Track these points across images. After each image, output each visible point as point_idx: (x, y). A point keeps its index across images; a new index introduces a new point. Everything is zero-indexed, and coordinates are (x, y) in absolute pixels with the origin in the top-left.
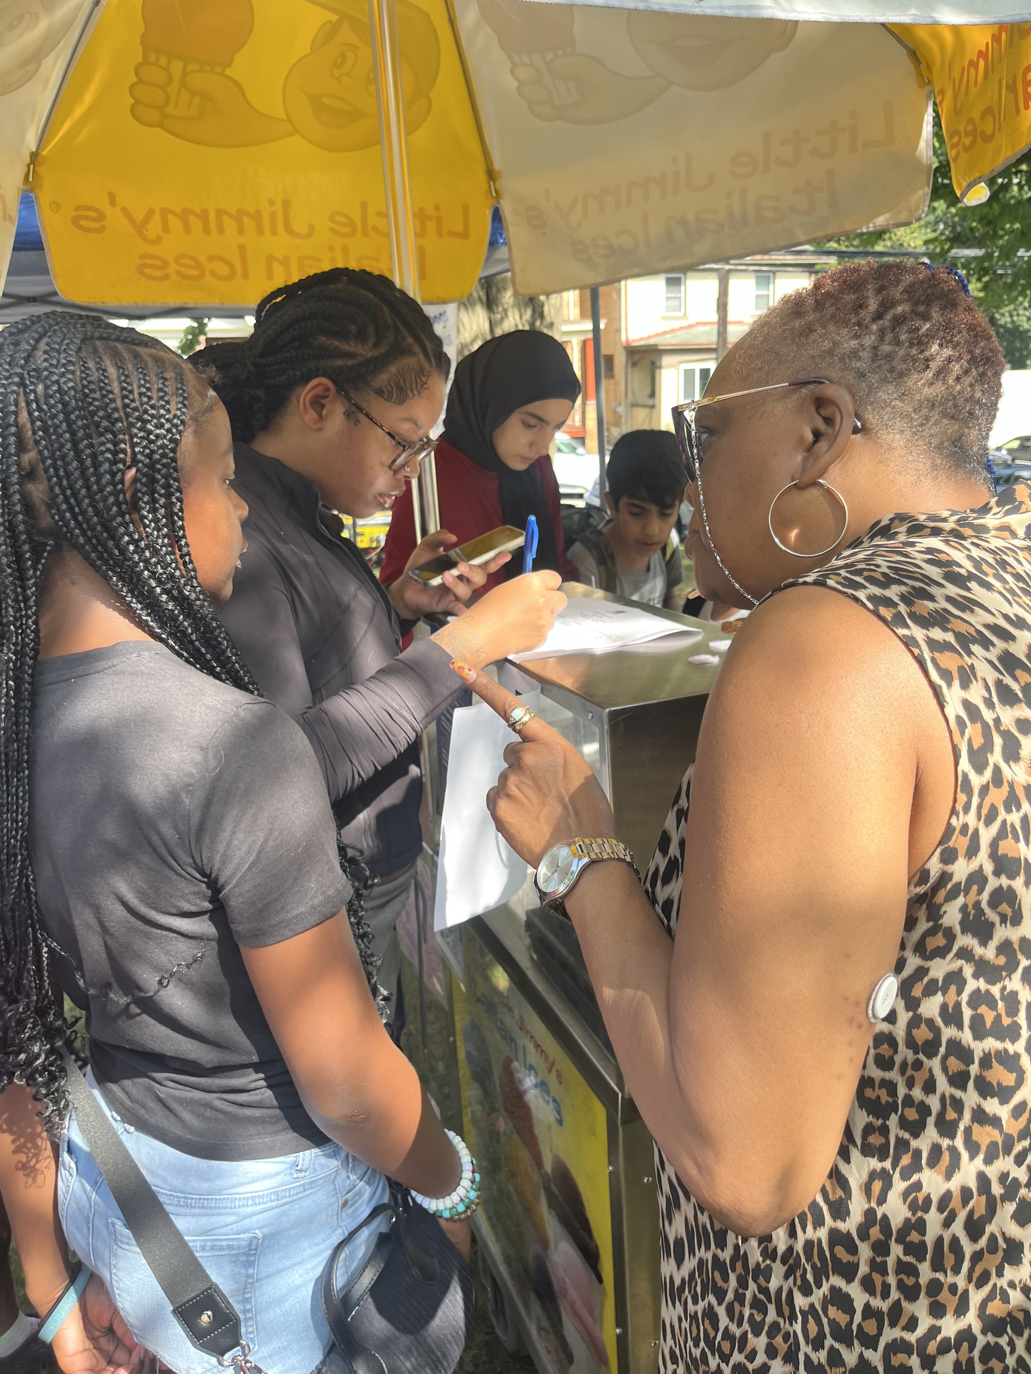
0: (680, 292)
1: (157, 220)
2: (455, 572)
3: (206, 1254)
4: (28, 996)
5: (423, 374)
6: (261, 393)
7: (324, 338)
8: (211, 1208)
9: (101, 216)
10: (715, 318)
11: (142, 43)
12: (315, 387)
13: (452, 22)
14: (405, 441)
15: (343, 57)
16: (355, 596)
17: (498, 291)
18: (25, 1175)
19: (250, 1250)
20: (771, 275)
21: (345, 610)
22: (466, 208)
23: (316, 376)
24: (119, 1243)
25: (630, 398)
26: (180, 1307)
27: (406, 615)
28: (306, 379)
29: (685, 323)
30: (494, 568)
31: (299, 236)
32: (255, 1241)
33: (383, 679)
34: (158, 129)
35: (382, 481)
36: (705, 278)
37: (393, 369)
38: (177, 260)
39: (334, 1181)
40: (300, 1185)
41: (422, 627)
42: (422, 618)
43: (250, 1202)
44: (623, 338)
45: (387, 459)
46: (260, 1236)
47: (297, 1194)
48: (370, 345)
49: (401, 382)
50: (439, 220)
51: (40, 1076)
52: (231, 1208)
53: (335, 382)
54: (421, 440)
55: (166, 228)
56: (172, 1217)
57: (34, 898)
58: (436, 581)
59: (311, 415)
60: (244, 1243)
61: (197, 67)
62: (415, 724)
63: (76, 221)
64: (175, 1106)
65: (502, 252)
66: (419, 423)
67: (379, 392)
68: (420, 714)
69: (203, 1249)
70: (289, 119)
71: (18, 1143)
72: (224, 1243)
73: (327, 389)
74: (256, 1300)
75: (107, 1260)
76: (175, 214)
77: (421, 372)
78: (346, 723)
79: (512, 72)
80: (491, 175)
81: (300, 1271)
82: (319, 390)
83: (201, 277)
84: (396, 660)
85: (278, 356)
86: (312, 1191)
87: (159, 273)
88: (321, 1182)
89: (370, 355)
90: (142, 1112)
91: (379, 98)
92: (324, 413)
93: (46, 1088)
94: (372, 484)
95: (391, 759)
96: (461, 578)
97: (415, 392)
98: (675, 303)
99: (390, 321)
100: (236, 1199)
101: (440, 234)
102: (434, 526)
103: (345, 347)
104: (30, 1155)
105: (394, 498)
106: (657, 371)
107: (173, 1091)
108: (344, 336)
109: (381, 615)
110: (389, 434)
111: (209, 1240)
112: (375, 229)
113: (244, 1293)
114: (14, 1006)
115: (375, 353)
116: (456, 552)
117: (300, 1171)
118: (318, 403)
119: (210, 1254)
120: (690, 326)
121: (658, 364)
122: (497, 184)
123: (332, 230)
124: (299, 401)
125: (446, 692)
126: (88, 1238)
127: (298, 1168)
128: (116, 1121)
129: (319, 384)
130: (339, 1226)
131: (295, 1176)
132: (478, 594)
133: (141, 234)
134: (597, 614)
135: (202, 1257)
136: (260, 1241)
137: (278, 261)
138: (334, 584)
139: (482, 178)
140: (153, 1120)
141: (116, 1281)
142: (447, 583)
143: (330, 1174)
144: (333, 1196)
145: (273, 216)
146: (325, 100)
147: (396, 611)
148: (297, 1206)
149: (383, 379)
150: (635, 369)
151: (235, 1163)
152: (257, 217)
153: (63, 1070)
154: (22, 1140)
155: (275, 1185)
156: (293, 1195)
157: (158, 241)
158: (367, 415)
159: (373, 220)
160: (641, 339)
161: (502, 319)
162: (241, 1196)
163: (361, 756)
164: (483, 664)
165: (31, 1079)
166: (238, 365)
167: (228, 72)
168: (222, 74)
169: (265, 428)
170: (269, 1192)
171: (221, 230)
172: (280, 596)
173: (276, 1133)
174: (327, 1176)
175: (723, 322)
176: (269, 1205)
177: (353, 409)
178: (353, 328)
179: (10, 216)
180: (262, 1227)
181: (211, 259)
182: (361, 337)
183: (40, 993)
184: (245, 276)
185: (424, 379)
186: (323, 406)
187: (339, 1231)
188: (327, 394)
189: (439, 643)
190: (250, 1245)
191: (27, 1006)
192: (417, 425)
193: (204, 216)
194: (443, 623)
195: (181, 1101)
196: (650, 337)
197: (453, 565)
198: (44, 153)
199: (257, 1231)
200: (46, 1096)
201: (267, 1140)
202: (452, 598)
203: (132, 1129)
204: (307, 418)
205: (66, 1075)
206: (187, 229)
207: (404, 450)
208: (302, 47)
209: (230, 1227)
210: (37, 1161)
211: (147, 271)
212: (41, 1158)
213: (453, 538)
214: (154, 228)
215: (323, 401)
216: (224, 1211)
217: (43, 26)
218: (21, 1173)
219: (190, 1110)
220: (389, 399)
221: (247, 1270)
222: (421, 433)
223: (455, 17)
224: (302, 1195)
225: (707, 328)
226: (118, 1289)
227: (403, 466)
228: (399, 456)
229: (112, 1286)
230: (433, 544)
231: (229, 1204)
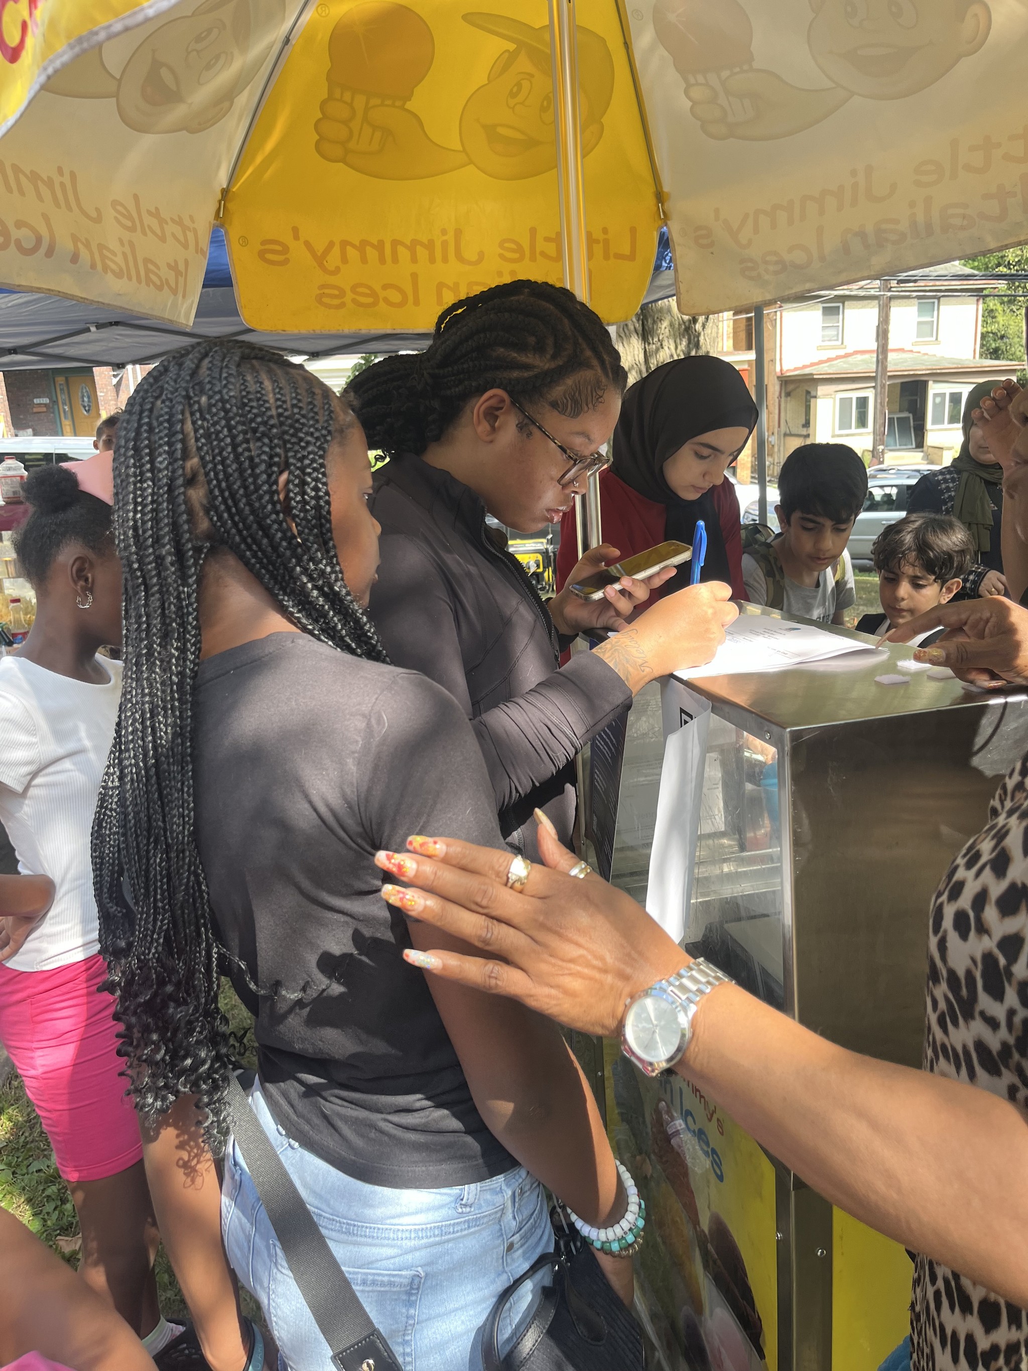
0: (838, 322)
1: (336, 250)
2: (617, 586)
3: (367, 1289)
4: (198, 998)
5: (599, 388)
6: (436, 404)
7: (502, 350)
8: (373, 1237)
9: (286, 250)
10: (874, 346)
11: (328, 78)
12: (491, 398)
13: (627, 45)
14: (576, 455)
15: (519, 85)
16: (517, 610)
17: (654, 322)
18: (185, 1174)
19: (412, 1288)
20: (936, 301)
21: (506, 623)
22: (633, 231)
23: (491, 388)
24: (280, 1267)
25: (783, 429)
26: (341, 1353)
27: (564, 630)
28: (481, 390)
29: (842, 352)
30: (657, 583)
31: (470, 263)
32: (416, 1281)
33: (544, 692)
34: (341, 164)
35: (550, 497)
36: (863, 307)
37: (569, 382)
38: (354, 289)
39: (500, 1221)
40: (465, 1222)
41: (581, 643)
42: (580, 633)
43: (413, 1236)
44: (778, 369)
45: (556, 473)
46: (423, 1274)
47: (462, 1230)
48: (548, 356)
49: (577, 394)
50: (606, 242)
51: (204, 1083)
52: (394, 1239)
53: (510, 393)
54: (592, 455)
55: (344, 260)
56: (331, 1244)
57: (206, 897)
58: (598, 595)
59: (484, 427)
60: (405, 1281)
61: (379, 101)
62: (574, 739)
63: (262, 255)
64: (340, 1124)
65: (667, 277)
66: (592, 437)
67: (554, 405)
68: (580, 730)
69: (364, 1282)
70: (464, 151)
71: (181, 1139)
72: (386, 1279)
73: (503, 401)
74: (416, 1344)
75: (266, 1285)
76: (353, 246)
77: (598, 385)
78: (505, 736)
79: (686, 93)
80: (660, 197)
81: (463, 1318)
82: (492, 402)
83: (375, 304)
84: (557, 673)
85: (456, 367)
86: (476, 1228)
87: (336, 302)
88: (486, 1220)
89: (547, 367)
90: (307, 1128)
91: (556, 123)
92: (497, 424)
93: (209, 1096)
94: (540, 498)
95: (549, 775)
96: (623, 592)
97: (590, 405)
98: (833, 332)
99: (570, 333)
100: (398, 1230)
101: (606, 257)
102: (595, 541)
103: (523, 359)
104: (192, 1154)
105: (561, 514)
106: (812, 400)
107: (339, 1108)
108: (522, 347)
109: (541, 632)
110: (560, 447)
111: (370, 1274)
112: (543, 254)
113: (404, 1335)
114: (183, 1008)
115: (553, 365)
116: (617, 568)
117: (465, 1205)
118: (491, 415)
119: (371, 1288)
120: (847, 355)
121: (813, 393)
122: (666, 206)
123: (501, 256)
124: (473, 413)
125: (608, 708)
126: (248, 1257)
127: (464, 1202)
128: (281, 1135)
129: (494, 396)
130: (504, 1271)
131: (460, 1210)
132: (640, 609)
133: (321, 265)
134: (769, 631)
135: (363, 1291)
136: (422, 1281)
137: (449, 288)
138: (497, 597)
139: (651, 201)
140: (317, 1137)
141: (274, 1308)
142: (608, 597)
143: (496, 1212)
144: (499, 1237)
145: (445, 244)
146: (500, 130)
147: (556, 628)
148: (461, 1245)
149: (558, 391)
150: (789, 398)
151: (397, 1191)
152: (430, 246)
153: (226, 1079)
154: (186, 1137)
155: (439, 1219)
156: (457, 1232)
157: (337, 270)
158: (540, 428)
159: (541, 245)
160: (796, 369)
161: (657, 350)
162: (404, 1228)
163: (519, 771)
164: (647, 679)
165: (195, 1084)
166: (415, 375)
167: (408, 105)
168: (403, 108)
169: (438, 438)
170: (432, 1225)
171: (395, 260)
172: (444, 608)
173: (441, 1161)
174: (491, 1214)
175: (883, 349)
176: (432, 1239)
177: (526, 421)
178: (532, 340)
179: (202, 249)
180: (425, 1265)
181: (385, 287)
182: (540, 349)
183: (209, 995)
184: (417, 302)
185: (600, 393)
186: (496, 418)
187: (504, 1277)
188: (501, 405)
189: (601, 656)
190: (412, 1283)
191: (196, 1009)
192: (589, 439)
193: (380, 247)
194: (603, 639)
195: (345, 1119)
196: (805, 367)
197: (616, 580)
198: (234, 190)
199: (419, 1269)
200: (208, 1105)
201: (431, 1168)
202: (613, 613)
203: (296, 1145)
204: (480, 429)
205: (228, 1085)
206: (364, 260)
207: (575, 464)
208: (480, 77)
209: (392, 1261)
210: (198, 1162)
211: (325, 300)
212: (202, 1159)
213: (616, 552)
214: (334, 259)
215: (497, 413)
216: (386, 1242)
217: (237, 65)
218: (182, 1171)
219: (355, 1130)
220: (563, 412)
221: (408, 1311)
222: (592, 448)
223: (630, 39)
224: (466, 1232)
225: (866, 357)
226: (275, 1316)
227: (572, 481)
228: (569, 470)
229: (270, 1313)
230: (595, 559)
231: (391, 1235)
